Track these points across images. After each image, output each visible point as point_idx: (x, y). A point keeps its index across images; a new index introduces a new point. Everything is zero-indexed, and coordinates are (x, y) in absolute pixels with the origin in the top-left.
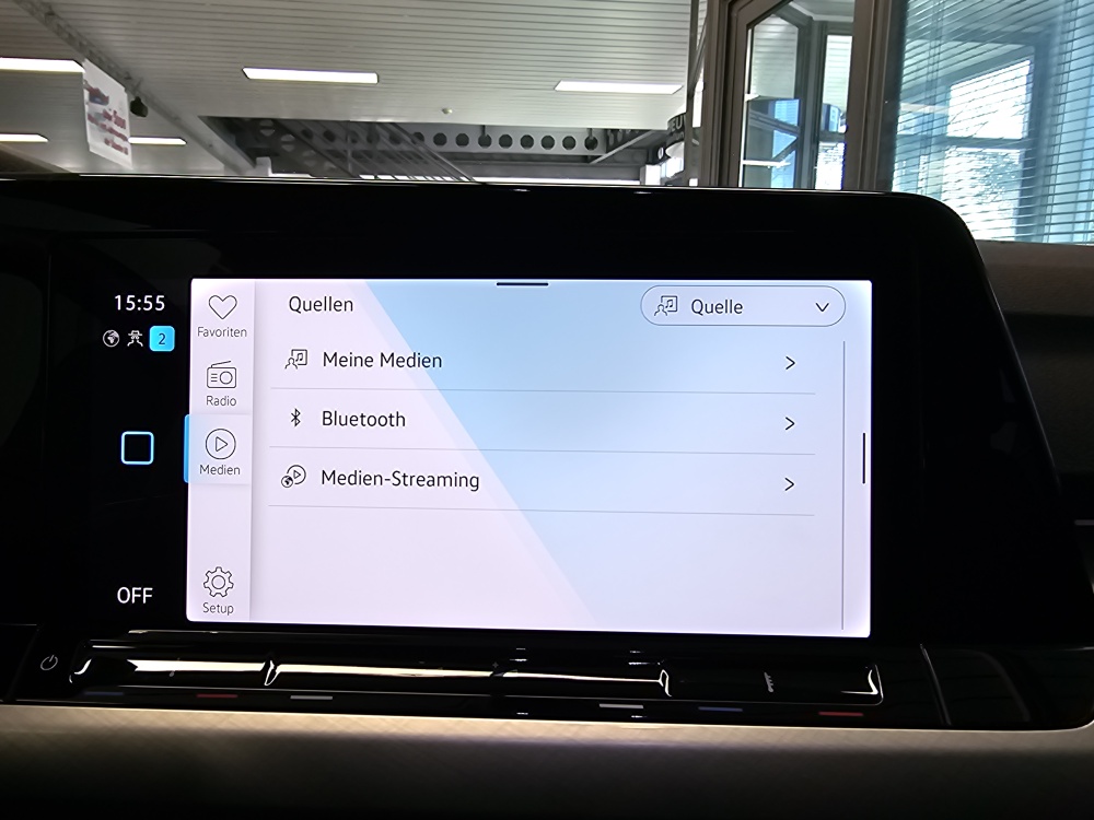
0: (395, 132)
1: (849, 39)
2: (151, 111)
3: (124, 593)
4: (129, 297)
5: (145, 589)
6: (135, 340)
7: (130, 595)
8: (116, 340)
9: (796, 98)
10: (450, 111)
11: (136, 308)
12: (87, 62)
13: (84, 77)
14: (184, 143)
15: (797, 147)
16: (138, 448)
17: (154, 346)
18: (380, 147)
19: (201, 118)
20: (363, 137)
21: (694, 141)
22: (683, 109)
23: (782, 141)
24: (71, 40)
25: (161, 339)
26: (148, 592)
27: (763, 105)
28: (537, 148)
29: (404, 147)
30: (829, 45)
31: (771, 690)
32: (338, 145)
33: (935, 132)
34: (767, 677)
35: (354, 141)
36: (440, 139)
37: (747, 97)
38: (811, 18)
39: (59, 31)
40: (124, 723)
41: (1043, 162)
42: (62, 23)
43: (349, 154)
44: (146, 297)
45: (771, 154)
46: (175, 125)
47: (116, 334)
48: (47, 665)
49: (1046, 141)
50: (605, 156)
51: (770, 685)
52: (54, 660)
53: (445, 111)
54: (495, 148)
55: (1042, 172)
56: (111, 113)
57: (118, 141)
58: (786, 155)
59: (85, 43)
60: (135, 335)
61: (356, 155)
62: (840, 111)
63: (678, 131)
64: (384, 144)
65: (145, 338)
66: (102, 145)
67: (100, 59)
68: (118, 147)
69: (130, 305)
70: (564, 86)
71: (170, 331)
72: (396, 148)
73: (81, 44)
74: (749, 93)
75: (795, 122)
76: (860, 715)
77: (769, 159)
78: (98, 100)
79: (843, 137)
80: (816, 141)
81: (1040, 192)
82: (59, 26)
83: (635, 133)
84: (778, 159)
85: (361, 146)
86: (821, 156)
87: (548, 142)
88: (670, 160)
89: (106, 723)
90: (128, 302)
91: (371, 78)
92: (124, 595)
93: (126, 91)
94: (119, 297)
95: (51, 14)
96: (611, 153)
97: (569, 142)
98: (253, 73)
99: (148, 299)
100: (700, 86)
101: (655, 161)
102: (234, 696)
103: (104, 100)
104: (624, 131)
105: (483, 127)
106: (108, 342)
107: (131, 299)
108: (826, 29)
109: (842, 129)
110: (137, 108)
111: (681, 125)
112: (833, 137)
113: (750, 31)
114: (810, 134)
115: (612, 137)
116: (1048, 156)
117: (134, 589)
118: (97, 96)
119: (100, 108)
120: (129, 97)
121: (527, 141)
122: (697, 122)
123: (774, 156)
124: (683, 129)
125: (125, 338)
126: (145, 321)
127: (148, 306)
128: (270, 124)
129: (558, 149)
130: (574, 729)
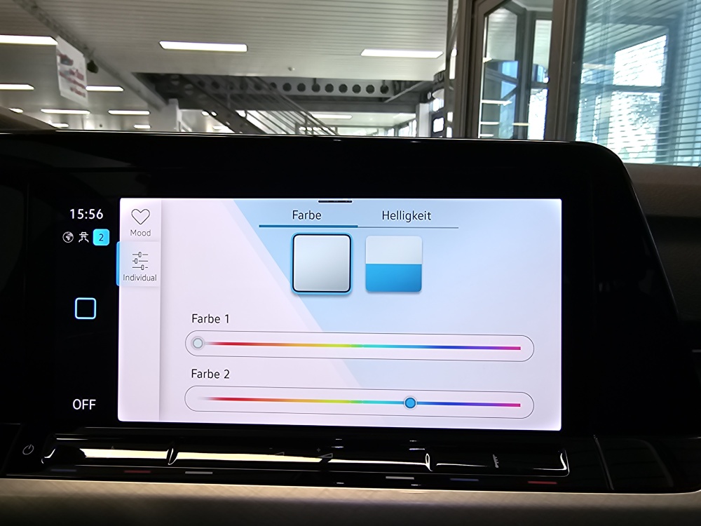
0: (258, 82)
1: (550, 22)
2: (100, 70)
3: (77, 403)
4: (80, 210)
5: (91, 401)
6: (84, 238)
7: (81, 404)
8: (71, 238)
9: (516, 60)
10: (294, 69)
11: (84, 216)
12: (59, 38)
13: (58, 48)
14: (122, 90)
15: (517, 91)
16: (86, 308)
17: (96, 242)
18: (249, 92)
19: (133, 74)
20: (237, 85)
21: (451, 88)
22: (443, 68)
23: (507, 88)
24: (48, 23)
25: (100, 237)
26: (93, 402)
27: (495, 65)
28: (350, 93)
29: (264, 92)
30: (537, 27)
31: (497, 466)
32: (221, 91)
33: (605, 83)
34: (495, 458)
35: (232, 88)
36: (287, 87)
37: (485, 60)
38: (525, 9)
39: (41, 18)
40: (76, 490)
41: (674, 103)
42: (42, 13)
43: (229, 97)
44: (91, 210)
45: (500, 96)
46: (116, 78)
47: (71, 235)
48: (27, 451)
49: (676, 90)
50: (393, 97)
51: (496, 463)
52: (31, 447)
53: (290, 69)
54: (323, 92)
55: (674, 110)
56: (75, 71)
57: (79, 88)
58: (510, 97)
59: (57, 25)
60: (84, 235)
61: (233, 97)
62: (544, 69)
63: (440, 82)
64: (251, 90)
65: (90, 237)
66: (69, 91)
67: (67, 36)
68: (79, 93)
69: (80, 216)
70: (367, 53)
71: (106, 232)
72: (258, 92)
73: (55, 26)
74: (485, 56)
75: (515, 76)
76: (555, 483)
77: (499, 99)
78: (66, 62)
79: (546, 85)
80: (529, 88)
81: (672, 122)
82: (40, 14)
83: (412, 83)
84: (505, 99)
85: (236, 91)
86: (532, 97)
87: (357, 88)
88: (435, 101)
89: (65, 490)
90: (79, 213)
91: (242, 48)
92: (77, 404)
93: (84, 56)
94: (73, 210)
95: (35, 7)
96: (397, 96)
97: (370, 89)
98: (165, 45)
99: (92, 212)
100: (454, 53)
101: (426, 101)
102: (149, 472)
103: (70, 62)
104: (405, 81)
105: (315, 80)
106: (66, 239)
107: (81, 212)
108: (535, 16)
109: (546, 80)
110: (92, 67)
111: (442, 77)
112: (540, 86)
113: (486, 19)
114: (525, 83)
115: (397, 85)
116: (677, 100)
117: (83, 400)
118: (65, 60)
119: (67, 68)
120: (86, 61)
121: (343, 88)
122: (452, 76)
123: (502, 97)
124: (443, 80)
125: (77, 237)
126: (90, 226)
127: (92, 216)
128: (178, 77)
129: (363, 93)
130: (369, 493)
